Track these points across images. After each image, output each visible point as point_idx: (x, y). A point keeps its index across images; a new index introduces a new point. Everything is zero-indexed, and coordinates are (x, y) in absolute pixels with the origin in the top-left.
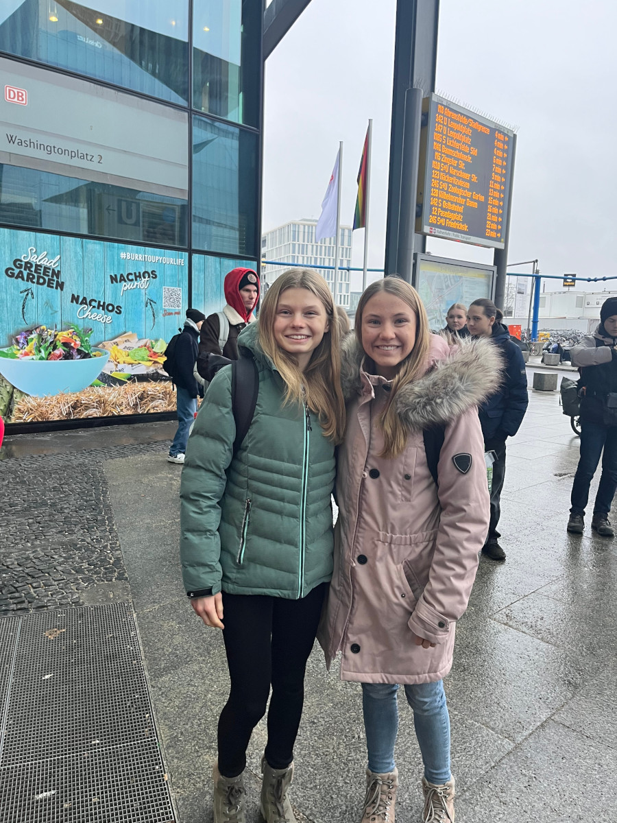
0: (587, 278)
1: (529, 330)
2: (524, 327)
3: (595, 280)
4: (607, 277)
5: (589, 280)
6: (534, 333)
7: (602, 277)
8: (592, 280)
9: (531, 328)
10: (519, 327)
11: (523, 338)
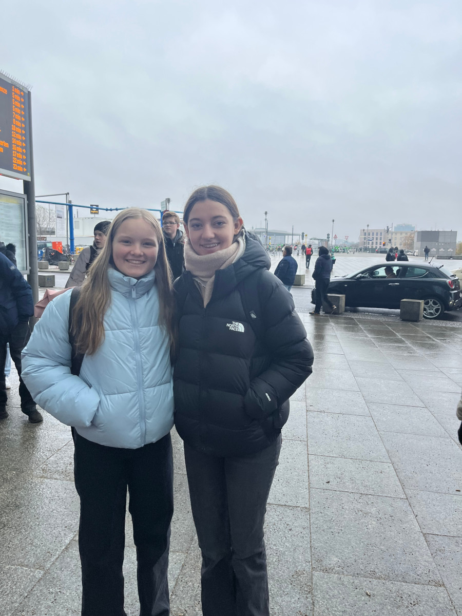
0: (105, 208)
1: (68, 245)
2: (64, 244)
3: (111, 210)
4: (118, 208)
5: (107, 210)
6: (72, 248)
7: (115, 208)
8: (109, 210)
9: (69, 244)
10: (60, 243)
11: (64, 251)
